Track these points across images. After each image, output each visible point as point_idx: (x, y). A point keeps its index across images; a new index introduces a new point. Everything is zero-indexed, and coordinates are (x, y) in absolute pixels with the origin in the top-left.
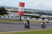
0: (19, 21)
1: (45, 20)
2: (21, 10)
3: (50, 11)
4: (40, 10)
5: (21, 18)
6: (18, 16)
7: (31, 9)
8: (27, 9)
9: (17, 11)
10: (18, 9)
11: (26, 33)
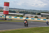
0: (4, 20)
1: (29, 19)
2: (6, 9)
3: (34, 10)
4: (24, 10)
5: (6, 17)
6: (3, 16)
7: (16, 9)
8: (12, 9)
9: (3, 10)
10: (3, 8)
11: (11, 32)
